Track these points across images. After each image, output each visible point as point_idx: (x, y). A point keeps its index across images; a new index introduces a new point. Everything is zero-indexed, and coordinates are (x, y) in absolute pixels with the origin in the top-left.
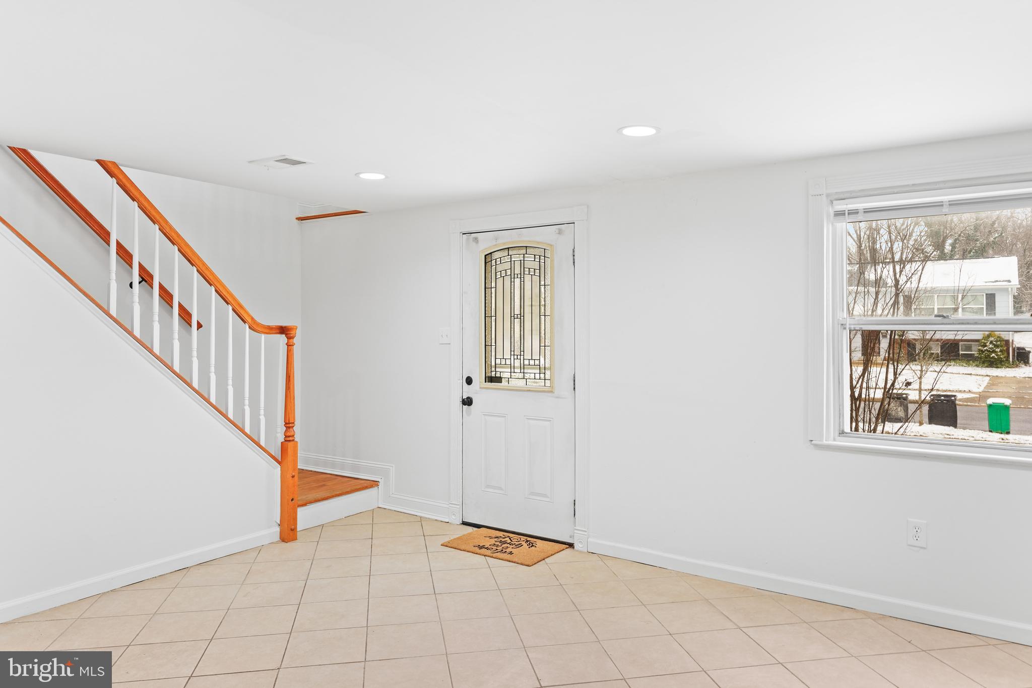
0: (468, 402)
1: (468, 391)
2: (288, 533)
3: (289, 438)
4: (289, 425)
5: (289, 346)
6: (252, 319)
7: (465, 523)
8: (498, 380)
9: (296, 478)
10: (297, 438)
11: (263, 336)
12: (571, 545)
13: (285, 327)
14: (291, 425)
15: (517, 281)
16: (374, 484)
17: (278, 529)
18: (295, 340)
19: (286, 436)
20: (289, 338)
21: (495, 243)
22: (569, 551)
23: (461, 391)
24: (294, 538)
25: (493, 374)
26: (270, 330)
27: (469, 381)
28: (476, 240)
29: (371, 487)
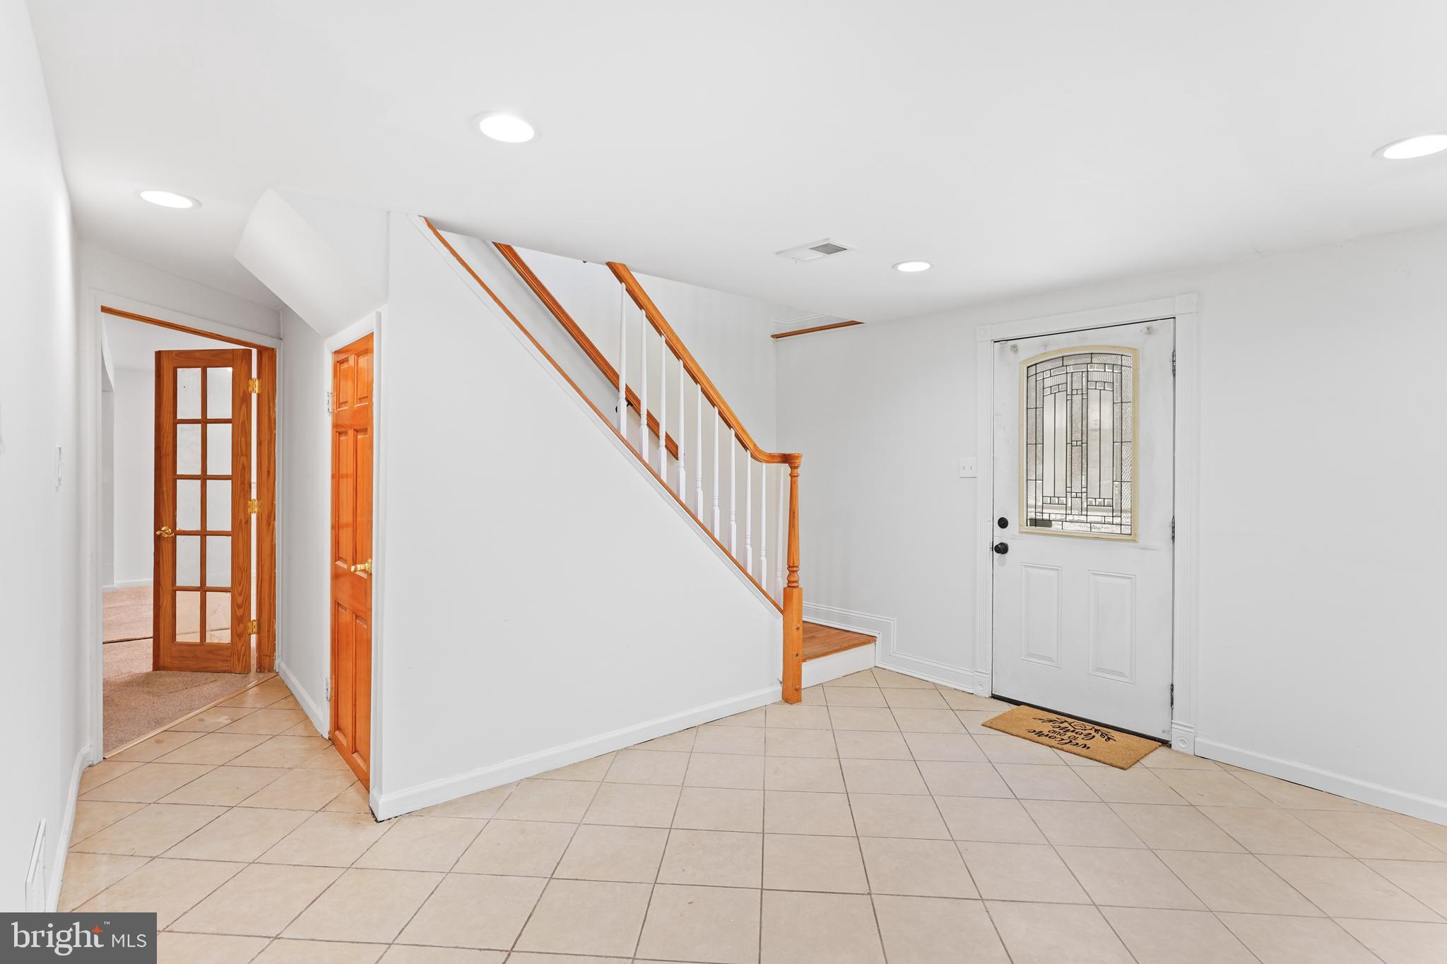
0: (1002, 549)
1: (1001, 536)
2: (792, 692)
3: (792, 585)
4: (792, 568)
5: (793, 477)
6: (755, 444)
7: (994, 697)
8: (1047, 523)
9: (801, 629)
10: (801, 584)
11: (764, 465)
12: (1166, 743)
13: (789, 455)
14: (795, 569)
15: (1077, 399)
16: (871, 639)
17: (780, 688)
18: (799, 471)
19: (789, 582)
20: (793, 467)
21: (1044, 351)
22: (1163, 751)
23: (990, 534)
24: (799, 700)
25: (1039, 517)
26: (772, 458)
27: (1003, 523)
28: (1015, 348)
29: (869, 642)
